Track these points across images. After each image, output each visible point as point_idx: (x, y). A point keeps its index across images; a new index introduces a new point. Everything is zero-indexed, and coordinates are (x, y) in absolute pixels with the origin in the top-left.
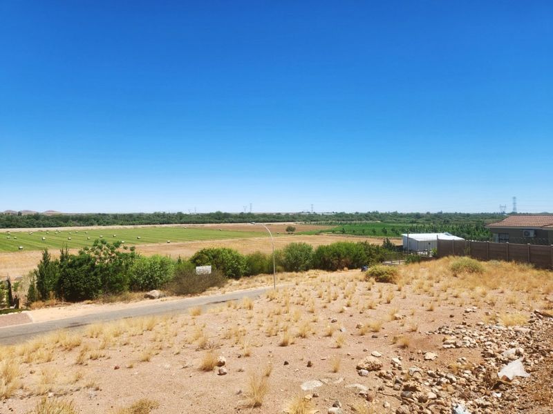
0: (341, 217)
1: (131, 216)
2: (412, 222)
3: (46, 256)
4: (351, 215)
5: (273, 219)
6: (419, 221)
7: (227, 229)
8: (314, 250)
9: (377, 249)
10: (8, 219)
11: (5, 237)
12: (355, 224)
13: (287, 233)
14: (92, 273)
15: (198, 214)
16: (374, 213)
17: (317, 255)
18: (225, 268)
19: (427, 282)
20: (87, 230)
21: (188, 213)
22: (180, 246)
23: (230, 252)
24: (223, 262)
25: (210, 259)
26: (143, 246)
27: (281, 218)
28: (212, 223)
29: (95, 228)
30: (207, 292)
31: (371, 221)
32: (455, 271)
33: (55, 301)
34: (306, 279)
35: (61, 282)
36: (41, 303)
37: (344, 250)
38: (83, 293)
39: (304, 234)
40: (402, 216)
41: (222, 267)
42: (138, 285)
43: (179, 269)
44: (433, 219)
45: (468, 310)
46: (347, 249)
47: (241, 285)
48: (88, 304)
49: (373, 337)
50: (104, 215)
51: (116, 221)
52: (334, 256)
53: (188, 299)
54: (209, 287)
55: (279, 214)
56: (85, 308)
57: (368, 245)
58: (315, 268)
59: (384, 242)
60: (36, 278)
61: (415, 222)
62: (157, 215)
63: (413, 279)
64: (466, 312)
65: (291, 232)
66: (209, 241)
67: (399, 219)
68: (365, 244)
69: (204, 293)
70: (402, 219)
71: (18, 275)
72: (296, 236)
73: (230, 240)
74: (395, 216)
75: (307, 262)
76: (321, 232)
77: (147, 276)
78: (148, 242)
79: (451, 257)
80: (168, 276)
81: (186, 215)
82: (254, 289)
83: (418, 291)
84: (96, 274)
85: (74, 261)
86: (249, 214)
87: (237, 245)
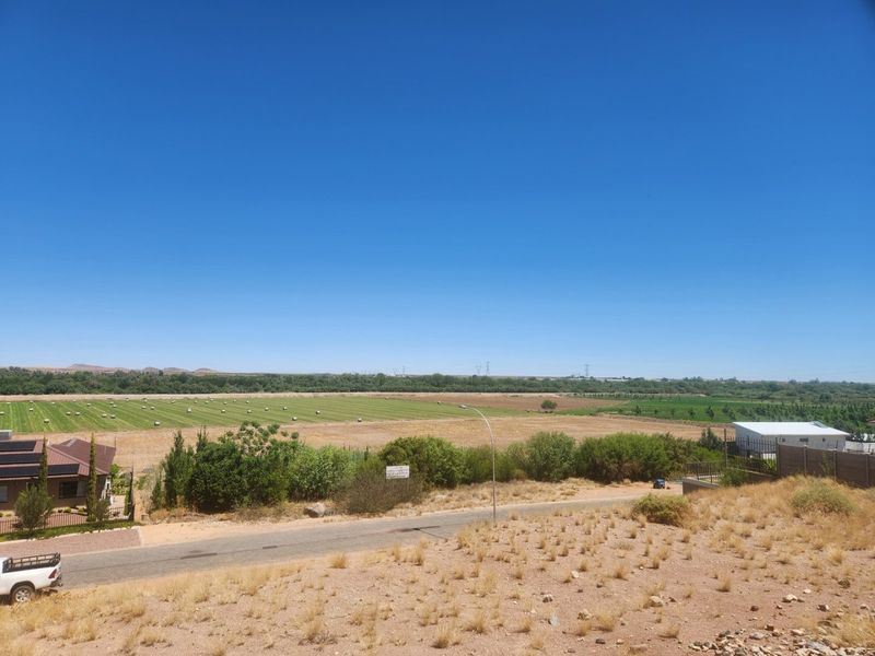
0: (636, 387)
1: (310, 378)
2: (763, 398)
3: (179, 441)
4: (654, 383)
5: (521, 387)
6: (775, 395)
7: (448, 402)
8: (577, 445)
9: (688, 448)
10: (146, 381)
11: (139, 407)
12: (661, 398)
13: (543, 410)
14: (236, 471)
15: (407, 377)
16: (694, 380)
17: (582, 453)
18: (431, 470)
19: (740, 527)
20: (250, 398)
21: (392, 375)
22: (375, 427)
23: (440, 444)
24: (428, 461)
25: (409, 455)
26: (323, 425)
27: (536, 386)
28: (427, 391)
29: (259, 395)
30: (395, 511)
31: (688, 395)
32: (799, 507)
33: (183, 511)
34: (555, 496)
35: (192, 482)
36: (165, 512)
37: (629, 448)
38: (221, 501)
39: (571, 412)
40: (744, 386)
41: (426, 468)
42: (300, 491)
43: (361, 468)
44: (800, 392)
45: (790, 597)
46: (634, 446)
47: (447, 502)
48: (222, 520)
49: (597, 642)
50: (274, 376)
51: (290, 386)
52: (611, 457)
53: (365, 521)
54: (398, 503)
55: (533, 379)
56: (215, 527)
57: (673, 441)
58: (577, 476)
59: (704, 434)
60: (164, 473)
61: (766, 398)
62: (347, 378)
63: (718, 518)
64: (786, 601)
65: (549, 410)
66: (419, 421)
67: (738, 391)
68: (667, 438)
69: (389, 512)
70: (744, 391)
71: (146, 465)
72: (557, 416)
73: (452, 420)
74: (733, 386)
75: (566, 465)
76: (600, 411)
77: (314, 478)
78: (330, 420)
79: (801, 477)
80: (345, 478)
81: (390, 378)
82: (468, 509)
83: (718, 546)
84: (240, 473)
85: (212, 452)
86: (484, 378)
87: (462, 428)
